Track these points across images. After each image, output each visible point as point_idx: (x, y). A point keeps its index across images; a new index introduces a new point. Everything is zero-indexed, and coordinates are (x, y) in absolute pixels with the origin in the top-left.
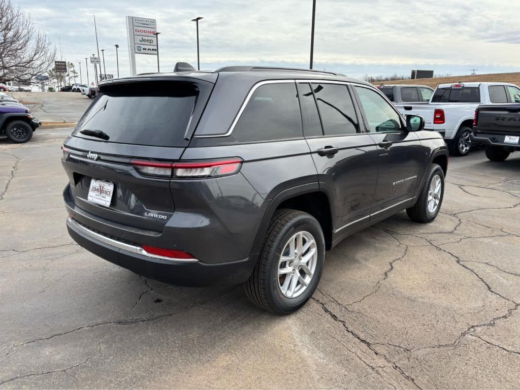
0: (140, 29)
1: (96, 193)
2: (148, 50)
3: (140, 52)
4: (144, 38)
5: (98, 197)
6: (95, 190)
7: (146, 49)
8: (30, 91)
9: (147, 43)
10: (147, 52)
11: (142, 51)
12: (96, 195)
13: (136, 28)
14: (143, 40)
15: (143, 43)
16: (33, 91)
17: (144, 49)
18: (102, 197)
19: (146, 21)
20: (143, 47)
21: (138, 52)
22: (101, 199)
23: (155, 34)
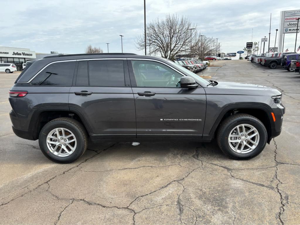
0: (288, 18)
2: (293, 30)
3: (287, 32)
4: (291, 23)
7: (291, 30)
8: (230, 59)
9: (292, 26)
10: (292, 31)
11: (288, 31)
13: (286, 18)
14: (290, 24)
15: (290, 26)
16: (232, 59)
17: (289, 30)
19: (294, 12)
20: (289, 28)
21: (286, 32)
23: (297, 20)
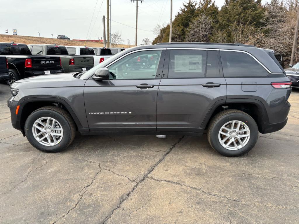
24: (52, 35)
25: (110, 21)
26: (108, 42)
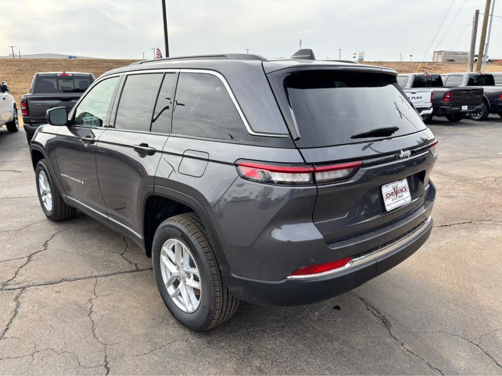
1: (392, 197)
5: (395, 201)
6: (390, 195)
12: (393, 200)
18: (400, 197)
22: (399, 201)
24: (411, 56)
25: (491, 18)
26: (478, 59)
